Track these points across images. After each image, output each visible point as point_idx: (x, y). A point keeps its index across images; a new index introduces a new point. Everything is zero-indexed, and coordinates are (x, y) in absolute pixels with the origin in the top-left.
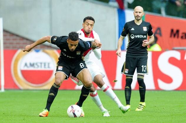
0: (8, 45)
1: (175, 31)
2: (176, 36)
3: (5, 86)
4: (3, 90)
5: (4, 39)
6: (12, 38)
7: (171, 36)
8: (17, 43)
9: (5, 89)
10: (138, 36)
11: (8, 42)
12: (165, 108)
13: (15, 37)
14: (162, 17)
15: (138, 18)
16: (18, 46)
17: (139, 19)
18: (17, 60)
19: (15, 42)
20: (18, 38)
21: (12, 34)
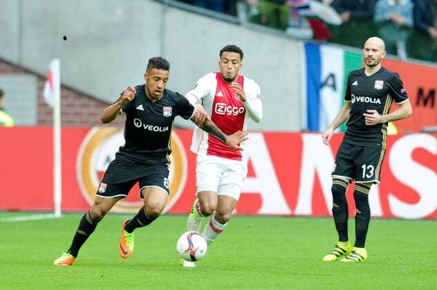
0: (71, 118)
1: (426, 93)
2: (429, 103)
3: (63, 205)
4: (58, 213)
5: (62, 105)
6: (78, 102)
7: (418, 103)
8: (90, 114)
9: (63, 212)
10: (362, 99)
11: (70, 110)
12: (402, 257)
13: (85, 101)
14: (400, 62)
15: (370, 62)
16: (92, 119)
17: (372, 64)
18: (89, 150)
19: (85, 111)
20: (92, 103)
21: (81, 95)
